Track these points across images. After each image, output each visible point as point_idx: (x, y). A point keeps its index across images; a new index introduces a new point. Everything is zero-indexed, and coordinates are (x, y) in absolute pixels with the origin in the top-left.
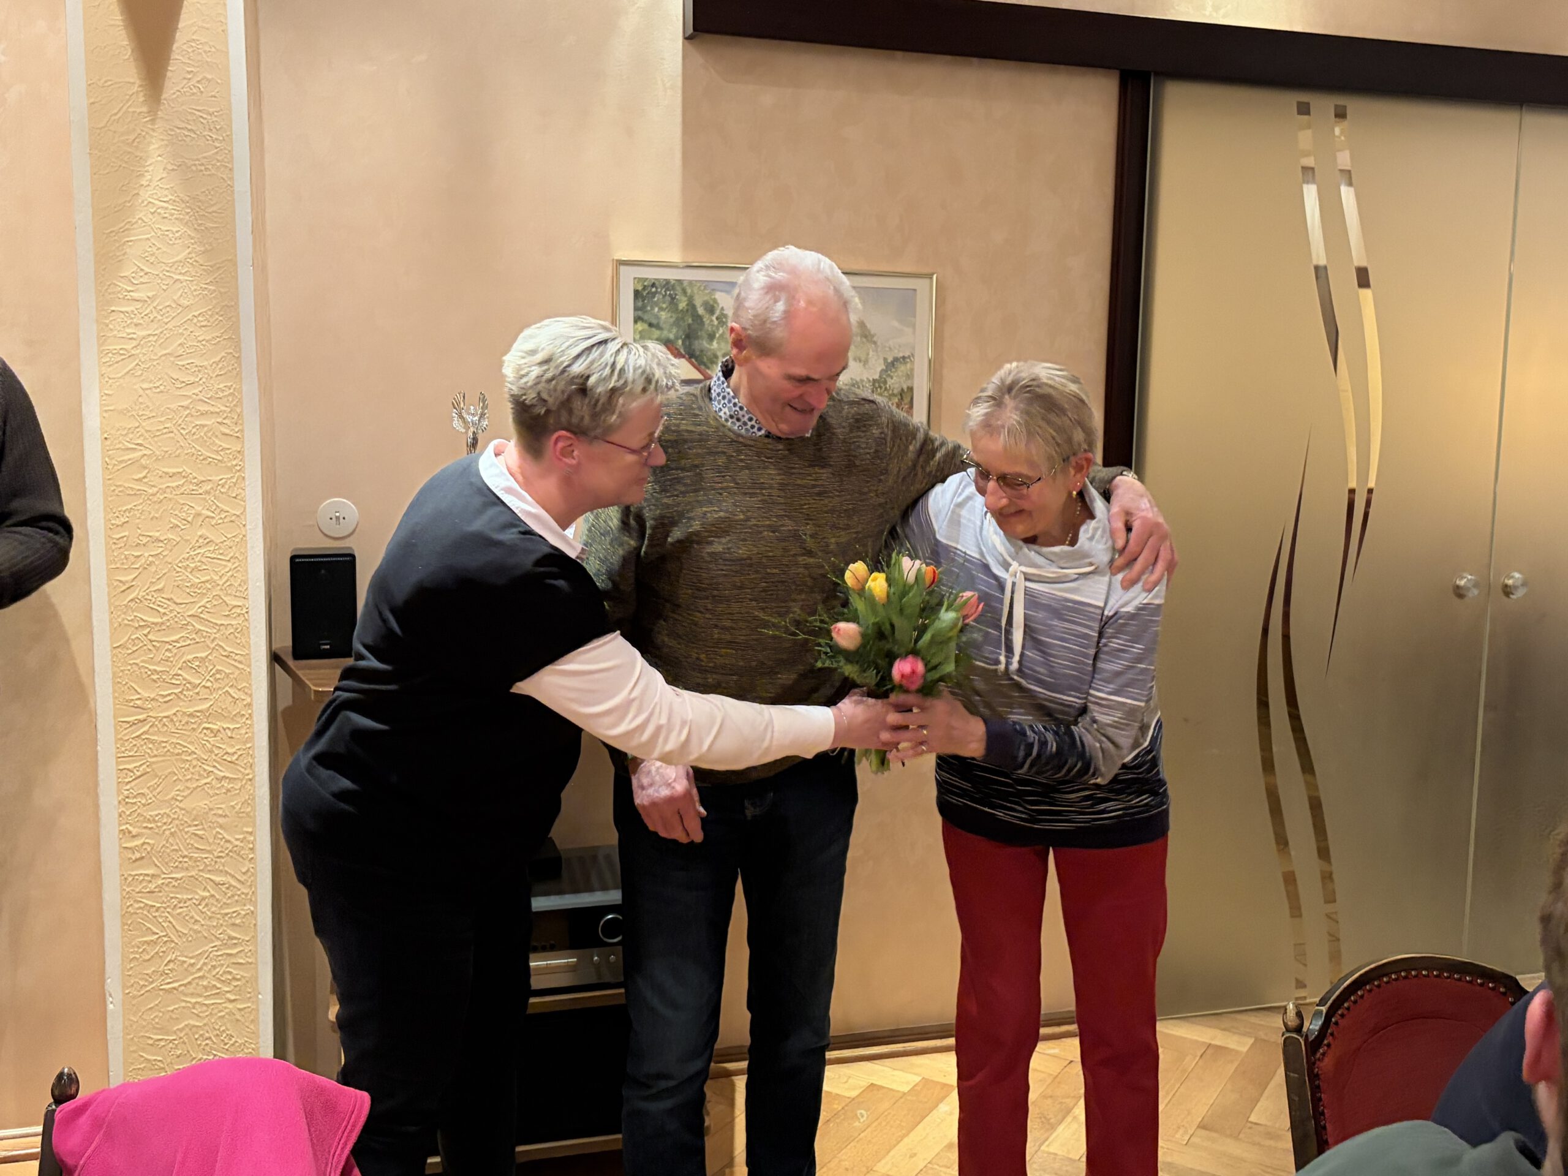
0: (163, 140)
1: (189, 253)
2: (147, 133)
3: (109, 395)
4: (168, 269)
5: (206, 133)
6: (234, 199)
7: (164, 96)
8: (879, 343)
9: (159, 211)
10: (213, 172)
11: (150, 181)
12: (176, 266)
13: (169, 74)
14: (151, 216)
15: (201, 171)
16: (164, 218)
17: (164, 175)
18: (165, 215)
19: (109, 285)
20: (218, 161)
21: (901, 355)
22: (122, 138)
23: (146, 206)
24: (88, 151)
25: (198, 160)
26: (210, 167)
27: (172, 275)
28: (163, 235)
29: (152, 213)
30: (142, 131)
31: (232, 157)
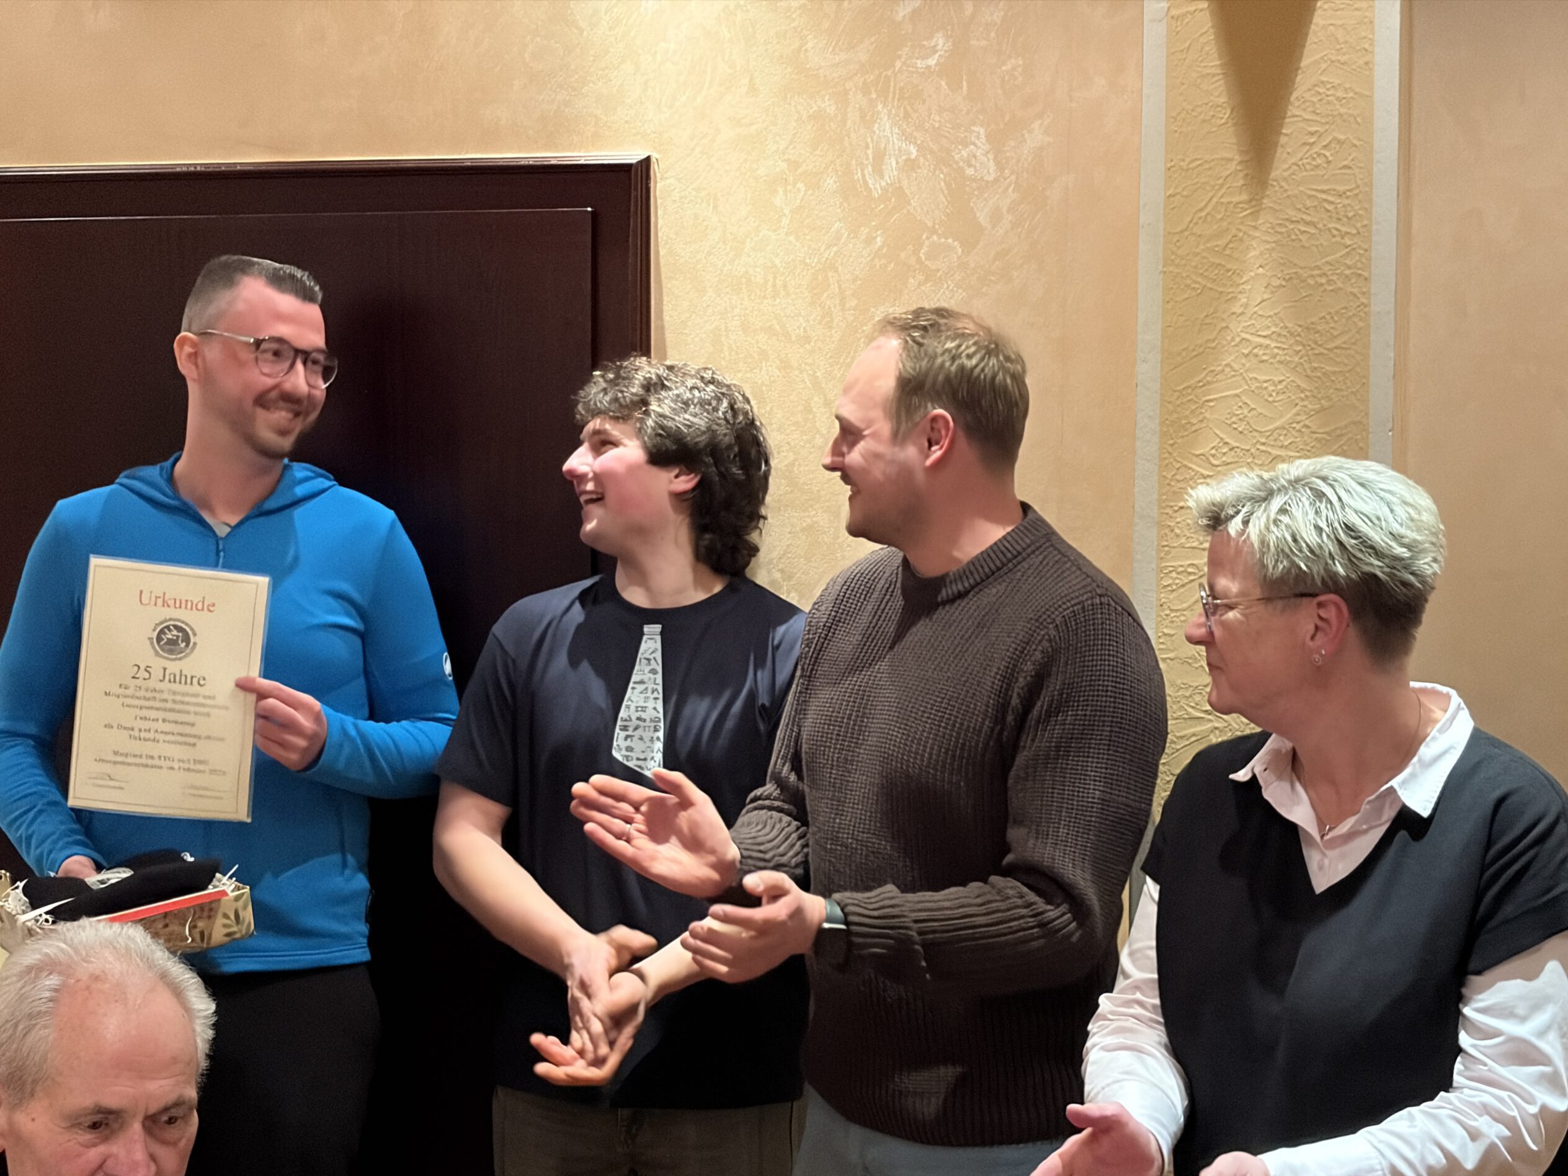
0: (1268, 242)
1: (1298, 414)
2: (1245, 233)
4: (1263, 440)
5: (1331, 225)
6: (1369, 325)
7: (1273, 175)
9: (1255, 351)
10: (1340, 285)
11: (1246, 306)
12: (1275, 435)
13: (1283, 140)
14: (1243, 361)
15: (1322, 285)
16: (1262, 361)
17: (1266, 296)
18: (1265, 358)
19: (1178, 469)
20: (1349, 267)
22: (1209, 245)
23: (1236, 346)
24: (1160, 268)
25: (1318, 268)
26: (1335, 278)
27: (1269, 449)
28: (1261, 387)
29: (1246, 356)
30: (1240, 230)
31: (1369, 259)
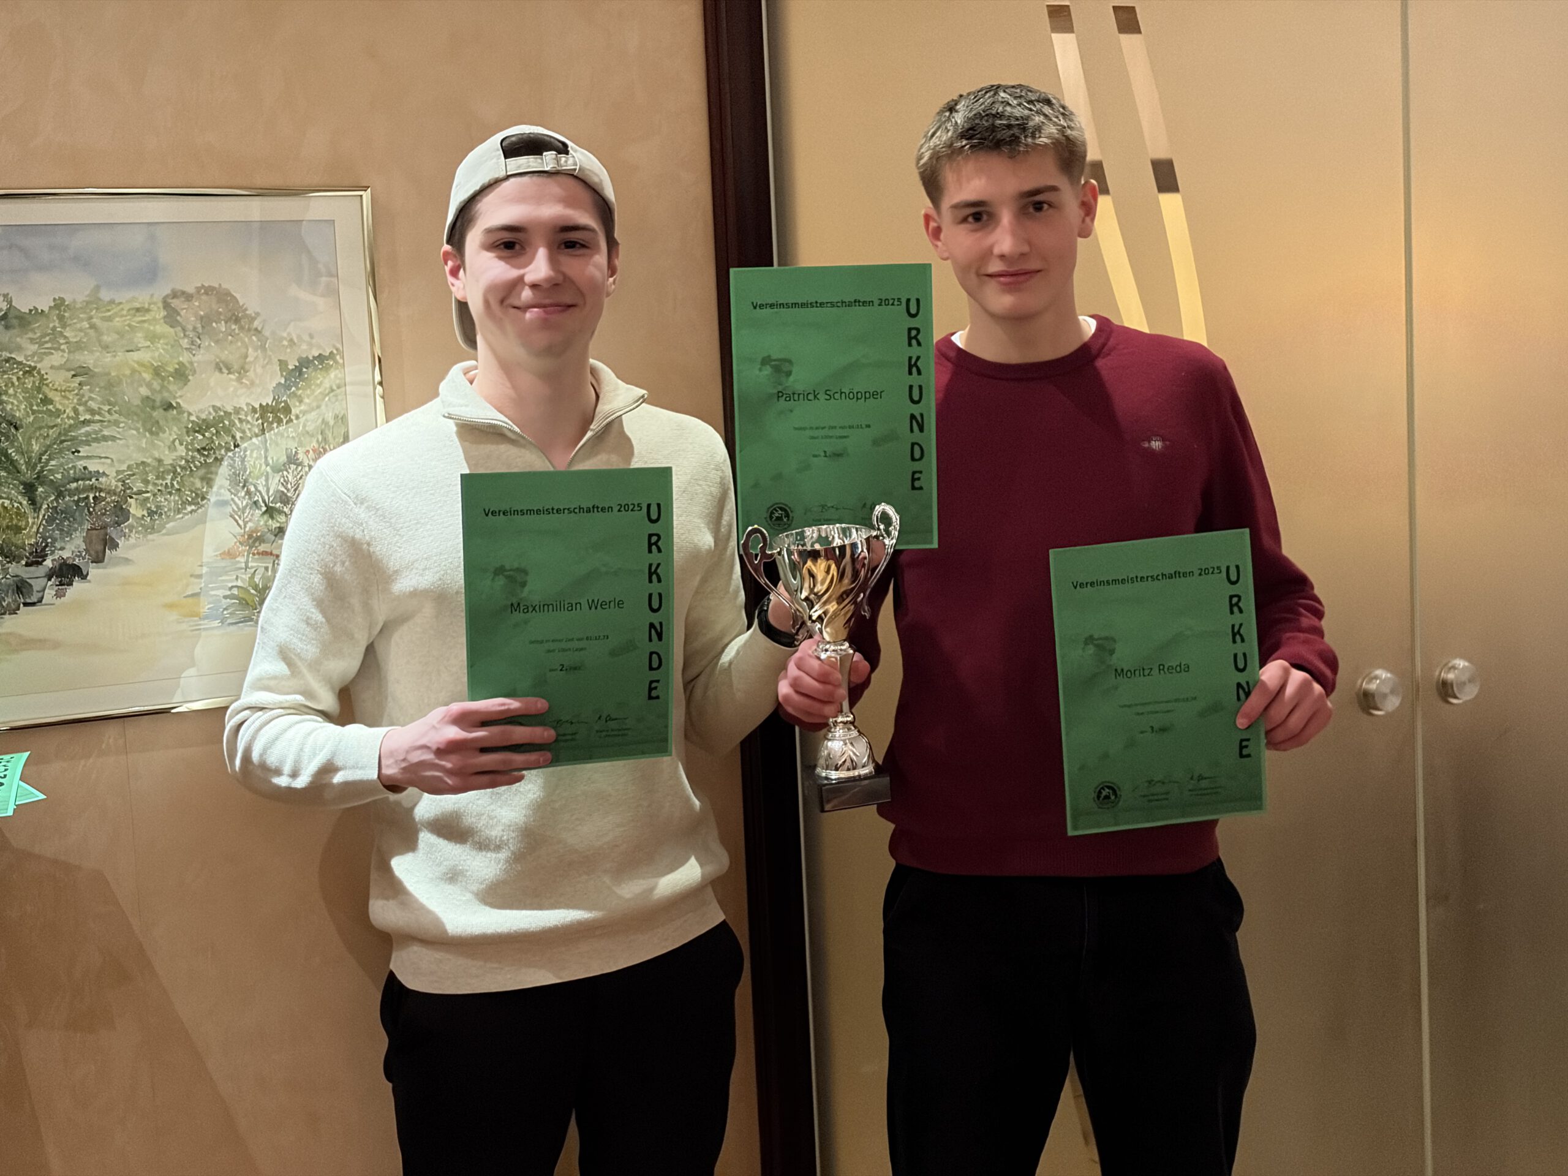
8: (267, 333)
21: (316, 354)
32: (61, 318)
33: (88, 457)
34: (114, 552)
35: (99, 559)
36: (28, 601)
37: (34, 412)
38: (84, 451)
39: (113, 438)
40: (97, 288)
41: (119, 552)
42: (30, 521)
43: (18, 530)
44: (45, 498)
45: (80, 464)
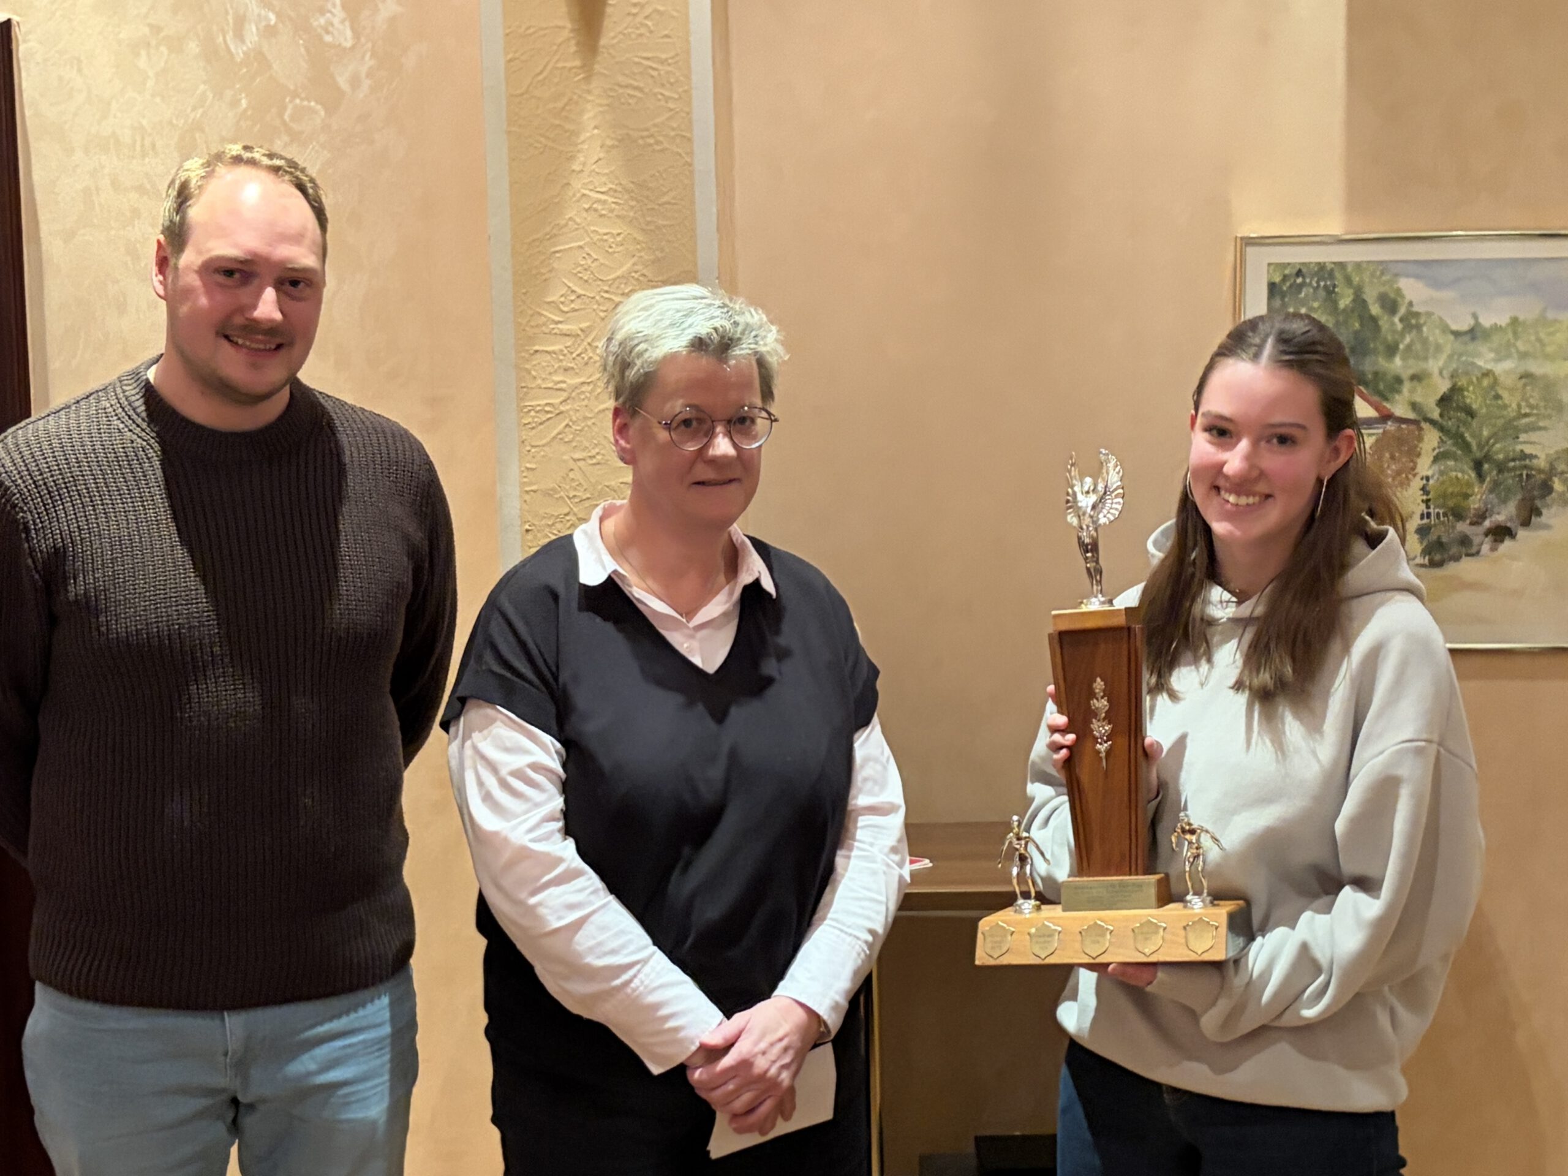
0: (600, 105)
1: (634, 264)
2: (580, 97)
3: (532, 469)
4: (606, 288)
5: (656, 90)
6: (693, 183)
7: (603, 42)
9: (595, 206)
10: (666, 145)
11: (584, 164)
12: (617, 283)
13: (609, 10)
14: (585, 214)
15: (650, 145)
16: (601, 216)
17: (602, 155)
18: (604, 212)
19: (532, 316)
20: (673, 129)
22: (548, 106)
23: (578, 201)
24: (505, 127)
25: (647, 130)
26: (661, 139)
27: (613, 297)
28: (602, 240)
29: (587, 210)
30: (575, 93)
31: (690, 121)
32: (1515, 333)
33: (1524, 442)
34: (1538, 519)
35: (1526, 523)
36: (1469, 552)
37: (1487, 406)
38: (1523, 437)
39: (1545, 428)
40: (1545, 310)
41: (1543, 519)
42: (1476, 490)
43: (1466, 496)
44: (1490, 473)
45: (1519, 447)
